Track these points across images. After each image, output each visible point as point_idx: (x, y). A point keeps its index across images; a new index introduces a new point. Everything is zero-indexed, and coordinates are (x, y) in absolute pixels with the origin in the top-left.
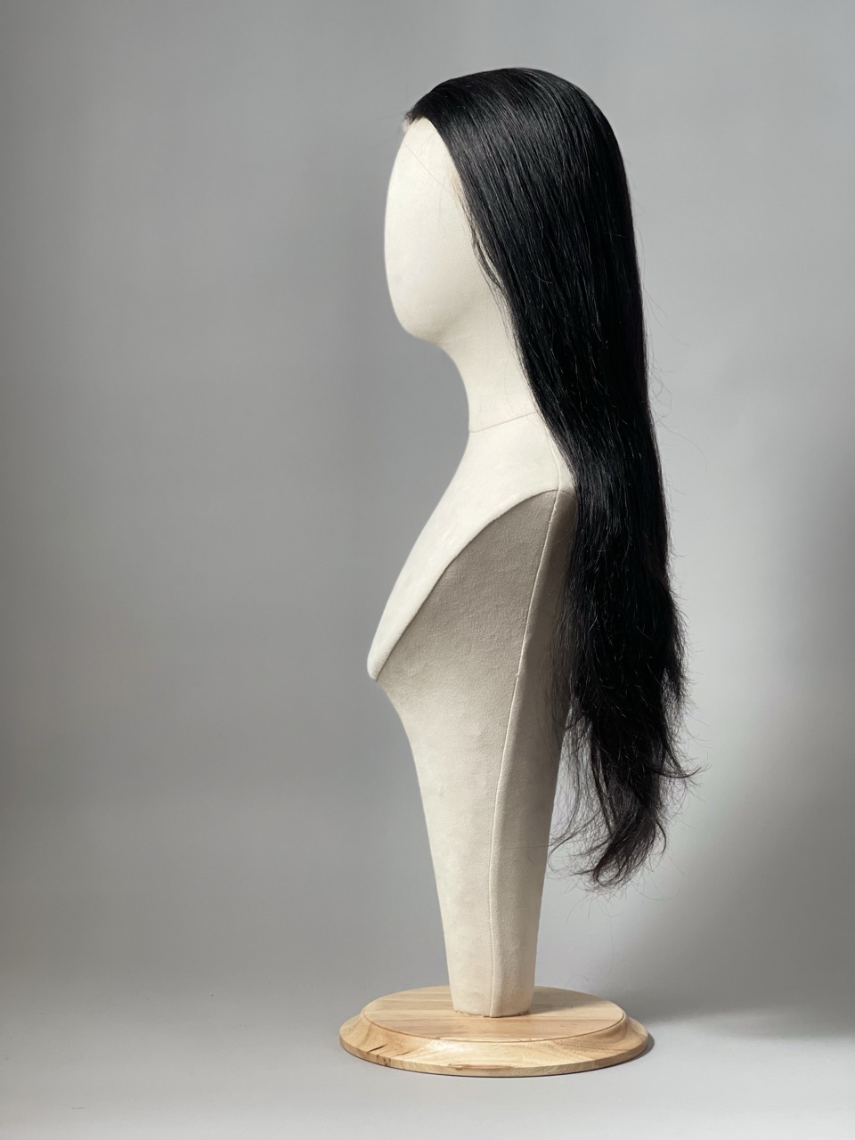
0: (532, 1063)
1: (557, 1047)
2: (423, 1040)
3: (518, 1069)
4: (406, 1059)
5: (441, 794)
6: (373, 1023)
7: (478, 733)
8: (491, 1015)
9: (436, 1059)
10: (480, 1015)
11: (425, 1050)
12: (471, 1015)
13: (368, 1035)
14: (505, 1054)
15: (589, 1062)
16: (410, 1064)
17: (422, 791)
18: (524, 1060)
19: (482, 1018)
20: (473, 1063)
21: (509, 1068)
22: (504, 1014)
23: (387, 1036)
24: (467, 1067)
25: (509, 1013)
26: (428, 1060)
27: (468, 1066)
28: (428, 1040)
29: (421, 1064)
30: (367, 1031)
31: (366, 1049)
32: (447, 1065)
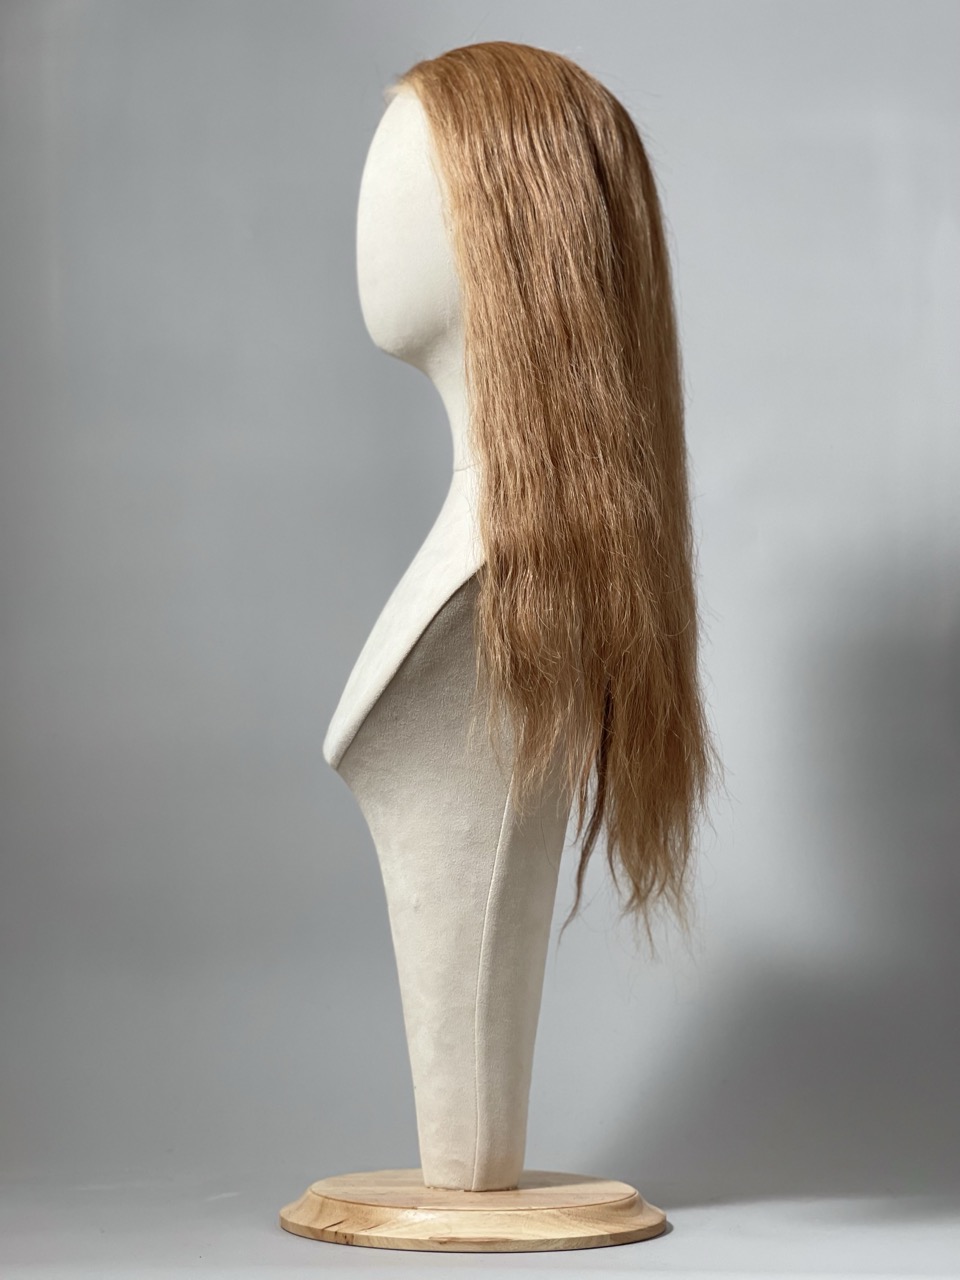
2: (397, 1211)
3: (518, 1242)
4: (375, 1234)
5: (416, 908)
6: (326, 1197)
7: (467, 828)
8: (473, 1188)
9: (412, 1232)
10: (459, 1189)
11: (399, 1221)
12: (448, 1189)
13: (321, 1211)
14: (501, 1224)
16: (380, 1239)
17: (390, 907)
18: (523, 1231)
19: (462, 1191)
22: (490, 1187)
23: (349, 1210)
25: (496, 1186)
26: (402, 1234)
27: (453, 1239)
28: (402, 1211)
29: (393, 1240)
30: (319, 1208)
31: (317, 1227)
32: (428, 1239)
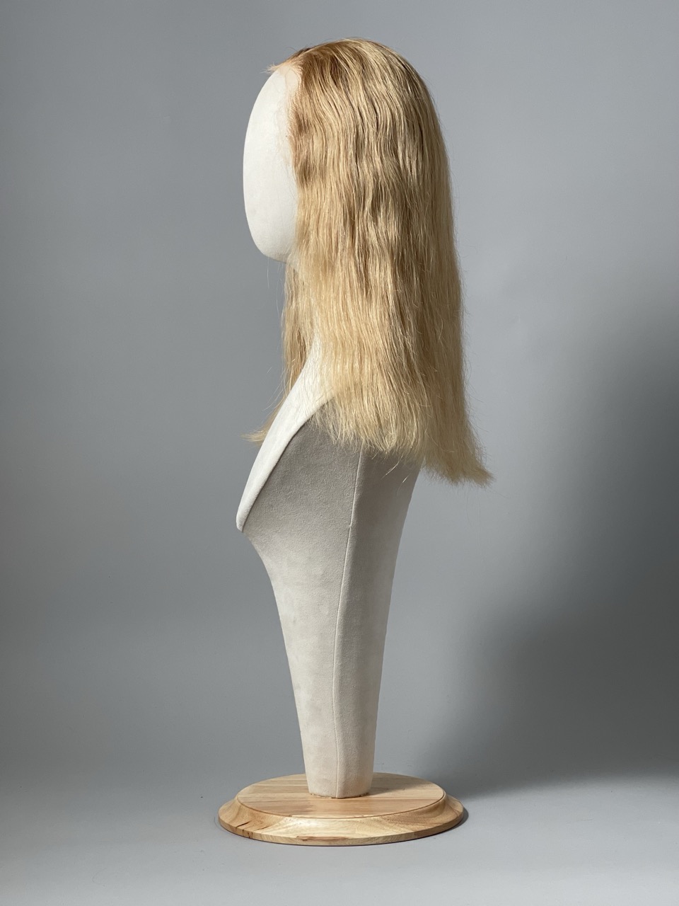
0: (363, 835)
1: (384, 821)
2: (279, 817)
3: (352, 839)
4: (265, 832)
6: (242, 804)
8: (337, 796)
9: (287, 832)
10: (329, 797)
11: (280, 825)
12: (322, 796)
13: (238, 814)
14: (342, 827)
15: (409, 833)
16: (267, 836)
18: (356, 832)
19: (329, 799)
20: (316, 835)
21: (344, 839)
22: (348, 796)
23: (253, 815)
24: (311, 839)
25: (352, 795)
26: (281, 833)
27: (312, 837)
28: (282, 817)
29: (275, 837)
30: (237, 811)
31: (235, 825)
32: (295, 837)
